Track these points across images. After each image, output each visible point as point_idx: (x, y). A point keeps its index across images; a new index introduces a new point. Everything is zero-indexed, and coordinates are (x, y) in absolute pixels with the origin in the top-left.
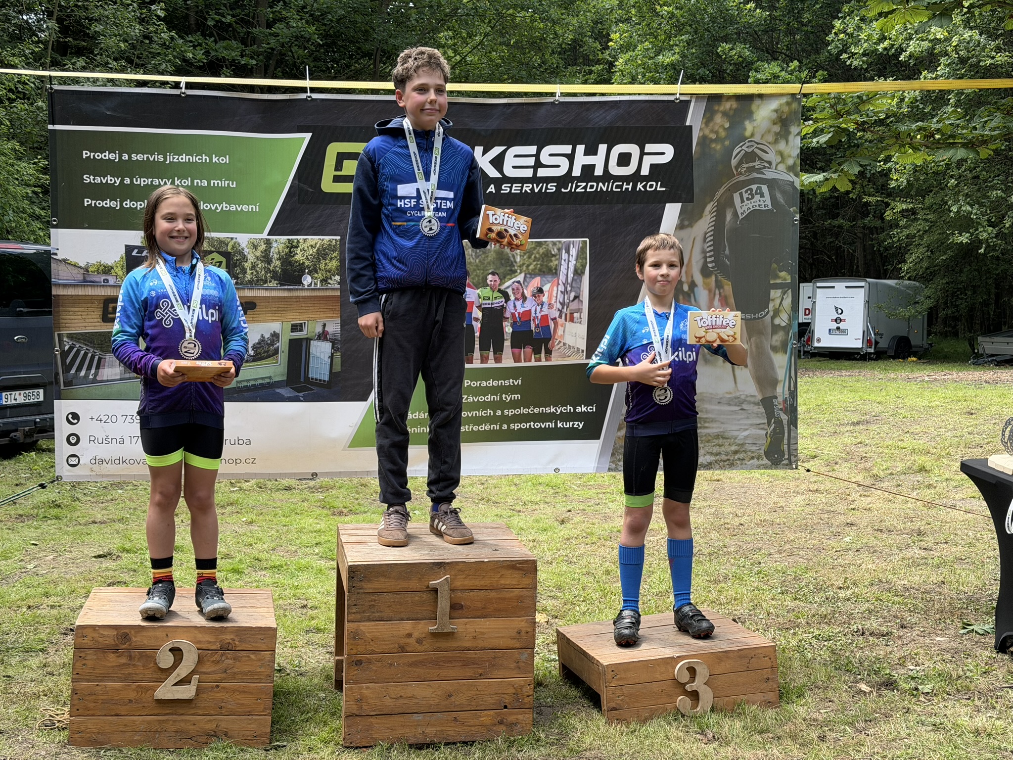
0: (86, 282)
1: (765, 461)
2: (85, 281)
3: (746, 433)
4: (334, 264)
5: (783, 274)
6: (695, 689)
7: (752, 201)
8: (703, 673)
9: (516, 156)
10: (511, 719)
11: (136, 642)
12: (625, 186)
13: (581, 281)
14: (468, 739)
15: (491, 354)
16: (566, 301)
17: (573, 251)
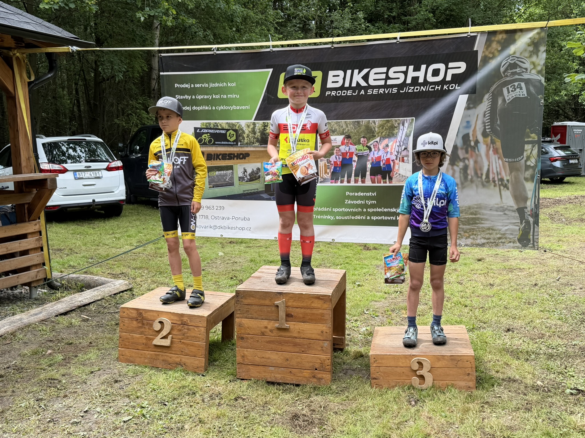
1: (518, 244)
3: (506, 228)
5: (533, 135)
6: (422, 374)
7: (515, 92)
8: (427, 365)
9: (375, 74)
10: (319, 376)
11: (145, 317)
12: (436, 88)
14: (297, 383)
15: (360, 179)
16: (400, 150)
17: (406, 125)
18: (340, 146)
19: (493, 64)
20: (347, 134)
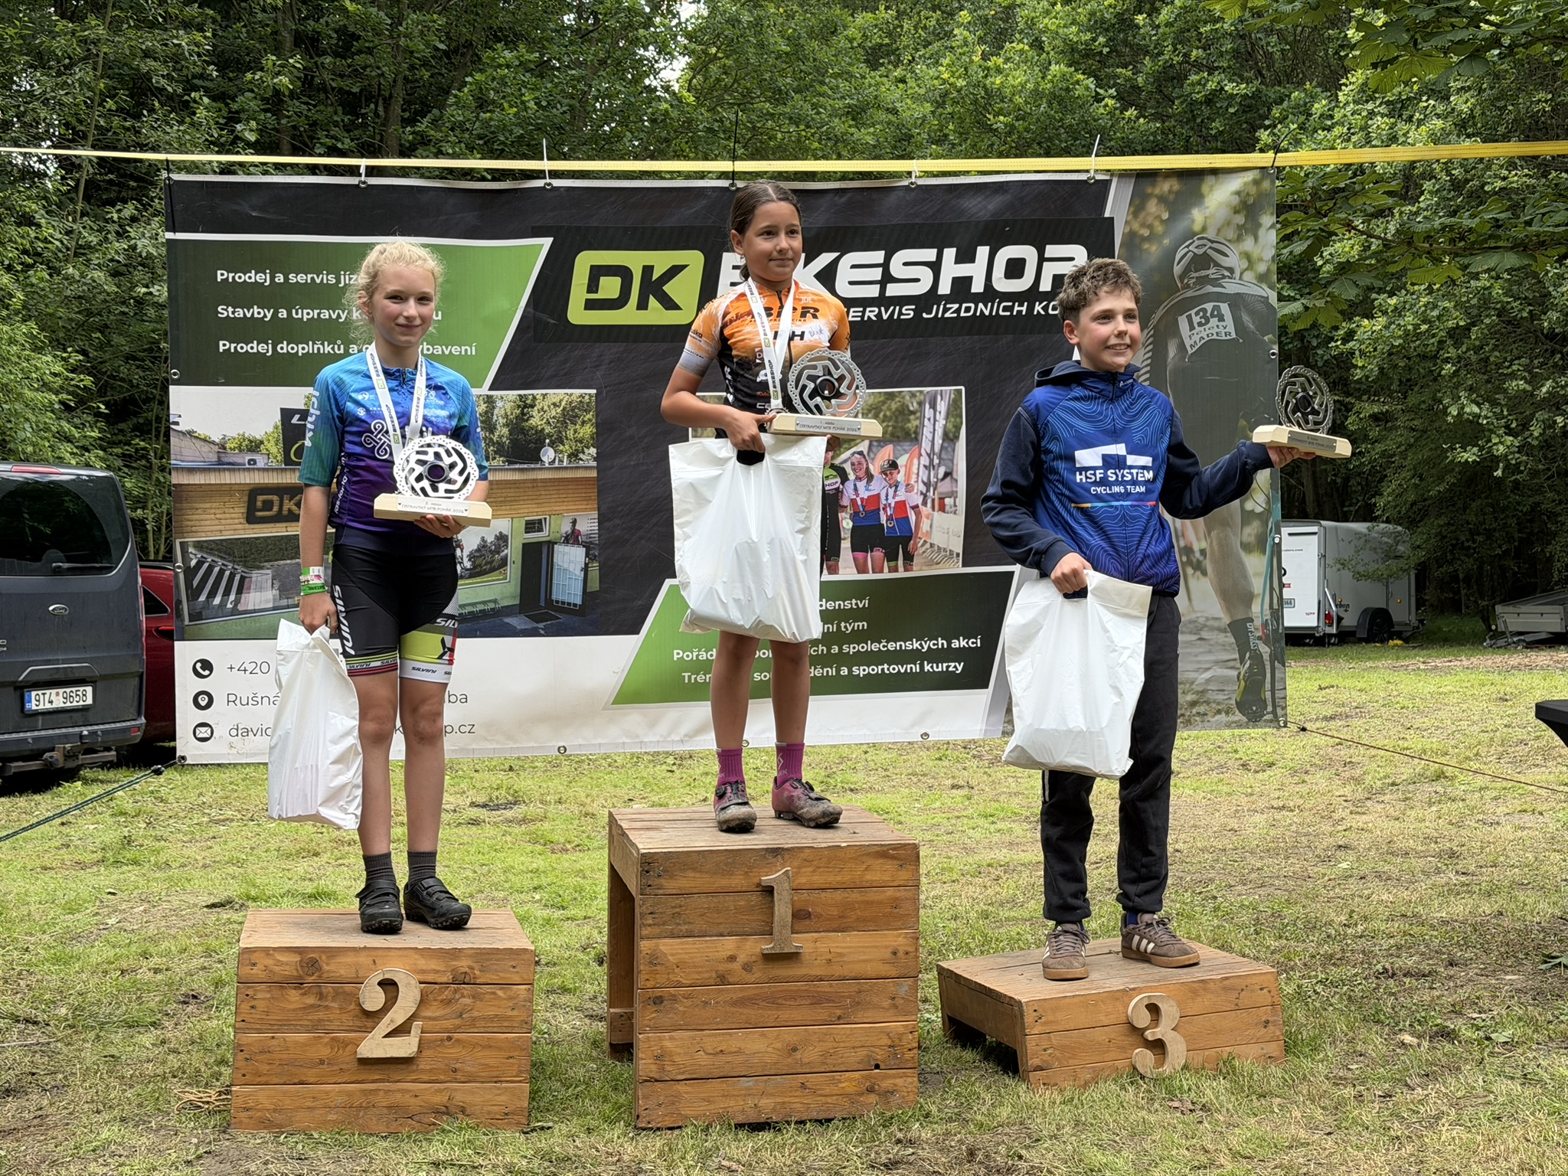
0: (221, 464)
1: (1238, 716)
2: (220, 462)
3: (1207, 675)
4: (587, 431)
6: (1159, 1036)
7: (1207, 327)
8: (1169, 1010)
9: (853, 267)
10: (886, 1084)
11: (328, 972)
12: (1016, 308)
13: (954, 450)
14: (822, 1116)
16: (933, 480)
17: (942, 407)
19: (1152, 253)
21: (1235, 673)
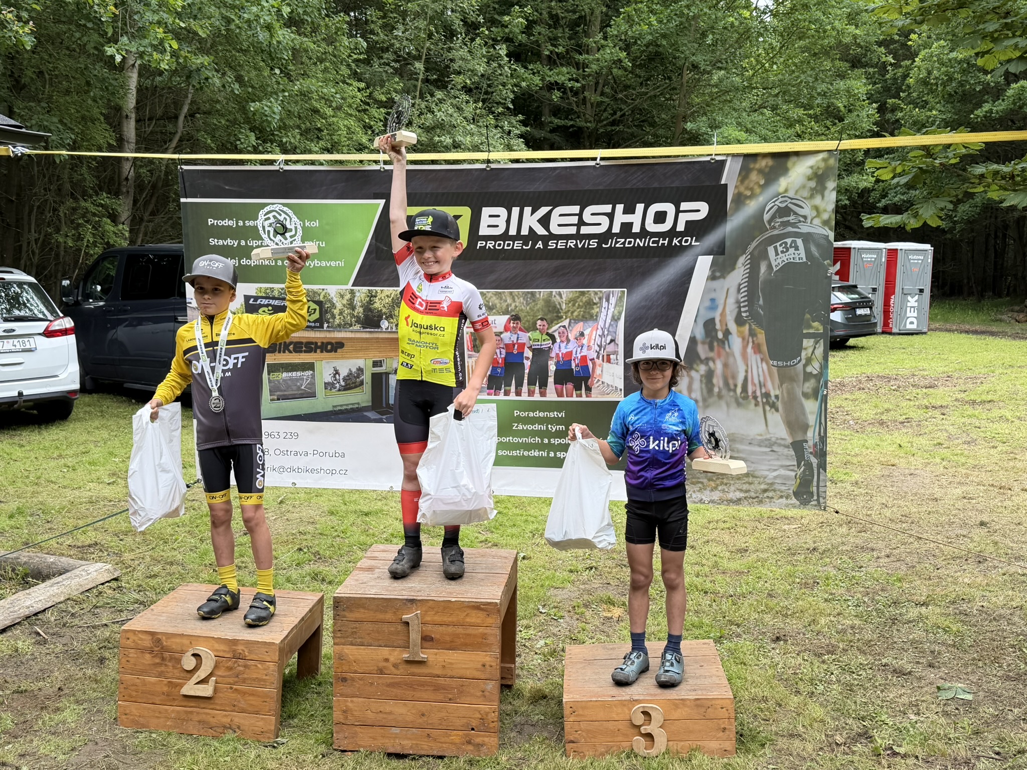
1: (794, 501)
3: (775, 474)
5: (816, 324)
6: (650, 731)
7: (787, 254)
8: (657, 715)
10: (478, 740)
11: (166, 646)
12: (661, 242)
13: (617, 326)
14: (440, 754)
15: (537, 388)
16: (603, 344)
17: (613, 300)
18: (501, 333)
19: (751, 207)
20: (513, 313)
21: (793, 474)
